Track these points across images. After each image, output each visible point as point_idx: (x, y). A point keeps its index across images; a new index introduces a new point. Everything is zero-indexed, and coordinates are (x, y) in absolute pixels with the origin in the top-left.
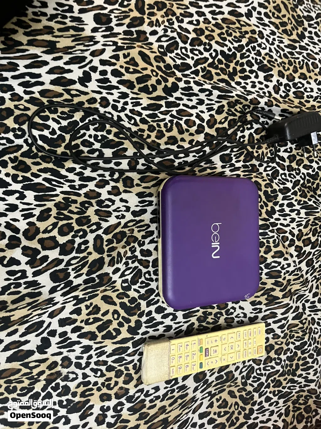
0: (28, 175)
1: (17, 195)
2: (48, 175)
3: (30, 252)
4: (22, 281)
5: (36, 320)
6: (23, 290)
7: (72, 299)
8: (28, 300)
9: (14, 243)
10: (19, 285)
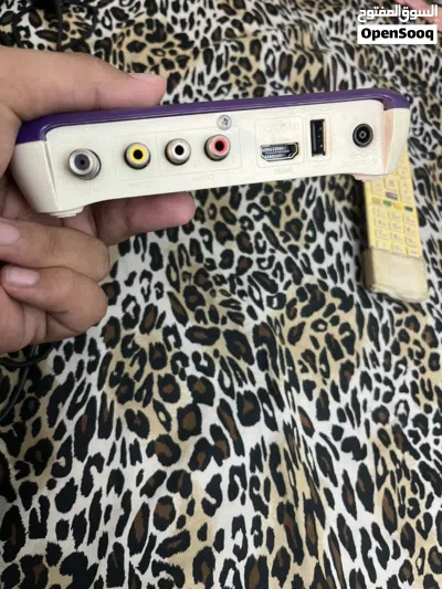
0: (57, 445)
1: (93, 470)
2: (64, 409)
3: (202, 456)
4: (249, 475)
5: (313, 457)
6: (264, 475)
7: (289, 394)
8: (282, 468)
9: (181, 484)
10: (255, 481)
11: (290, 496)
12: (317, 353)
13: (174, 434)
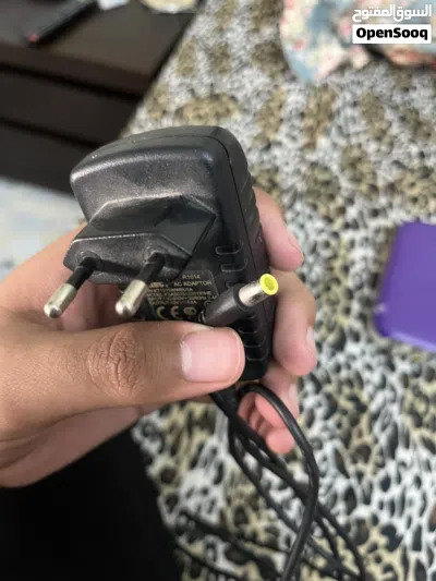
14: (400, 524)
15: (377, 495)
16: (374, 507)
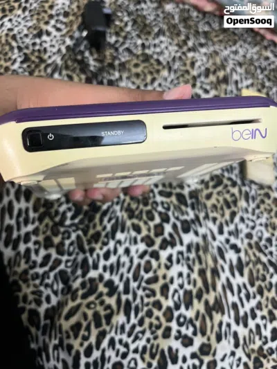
0: (103, 234)
1: (118, 245)
2: (106, 219)
3: (164, 245)
4: (185, 255)
5: (215, 251)
6: (192, 255)
8: (201, 253)
10: (188, 259)
11: (204, 266)
12: (219, 206)
13: (152, 234)
14: (116, 279)
15: (102, 263)
16: (100, 270)
